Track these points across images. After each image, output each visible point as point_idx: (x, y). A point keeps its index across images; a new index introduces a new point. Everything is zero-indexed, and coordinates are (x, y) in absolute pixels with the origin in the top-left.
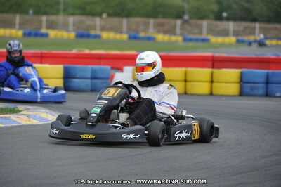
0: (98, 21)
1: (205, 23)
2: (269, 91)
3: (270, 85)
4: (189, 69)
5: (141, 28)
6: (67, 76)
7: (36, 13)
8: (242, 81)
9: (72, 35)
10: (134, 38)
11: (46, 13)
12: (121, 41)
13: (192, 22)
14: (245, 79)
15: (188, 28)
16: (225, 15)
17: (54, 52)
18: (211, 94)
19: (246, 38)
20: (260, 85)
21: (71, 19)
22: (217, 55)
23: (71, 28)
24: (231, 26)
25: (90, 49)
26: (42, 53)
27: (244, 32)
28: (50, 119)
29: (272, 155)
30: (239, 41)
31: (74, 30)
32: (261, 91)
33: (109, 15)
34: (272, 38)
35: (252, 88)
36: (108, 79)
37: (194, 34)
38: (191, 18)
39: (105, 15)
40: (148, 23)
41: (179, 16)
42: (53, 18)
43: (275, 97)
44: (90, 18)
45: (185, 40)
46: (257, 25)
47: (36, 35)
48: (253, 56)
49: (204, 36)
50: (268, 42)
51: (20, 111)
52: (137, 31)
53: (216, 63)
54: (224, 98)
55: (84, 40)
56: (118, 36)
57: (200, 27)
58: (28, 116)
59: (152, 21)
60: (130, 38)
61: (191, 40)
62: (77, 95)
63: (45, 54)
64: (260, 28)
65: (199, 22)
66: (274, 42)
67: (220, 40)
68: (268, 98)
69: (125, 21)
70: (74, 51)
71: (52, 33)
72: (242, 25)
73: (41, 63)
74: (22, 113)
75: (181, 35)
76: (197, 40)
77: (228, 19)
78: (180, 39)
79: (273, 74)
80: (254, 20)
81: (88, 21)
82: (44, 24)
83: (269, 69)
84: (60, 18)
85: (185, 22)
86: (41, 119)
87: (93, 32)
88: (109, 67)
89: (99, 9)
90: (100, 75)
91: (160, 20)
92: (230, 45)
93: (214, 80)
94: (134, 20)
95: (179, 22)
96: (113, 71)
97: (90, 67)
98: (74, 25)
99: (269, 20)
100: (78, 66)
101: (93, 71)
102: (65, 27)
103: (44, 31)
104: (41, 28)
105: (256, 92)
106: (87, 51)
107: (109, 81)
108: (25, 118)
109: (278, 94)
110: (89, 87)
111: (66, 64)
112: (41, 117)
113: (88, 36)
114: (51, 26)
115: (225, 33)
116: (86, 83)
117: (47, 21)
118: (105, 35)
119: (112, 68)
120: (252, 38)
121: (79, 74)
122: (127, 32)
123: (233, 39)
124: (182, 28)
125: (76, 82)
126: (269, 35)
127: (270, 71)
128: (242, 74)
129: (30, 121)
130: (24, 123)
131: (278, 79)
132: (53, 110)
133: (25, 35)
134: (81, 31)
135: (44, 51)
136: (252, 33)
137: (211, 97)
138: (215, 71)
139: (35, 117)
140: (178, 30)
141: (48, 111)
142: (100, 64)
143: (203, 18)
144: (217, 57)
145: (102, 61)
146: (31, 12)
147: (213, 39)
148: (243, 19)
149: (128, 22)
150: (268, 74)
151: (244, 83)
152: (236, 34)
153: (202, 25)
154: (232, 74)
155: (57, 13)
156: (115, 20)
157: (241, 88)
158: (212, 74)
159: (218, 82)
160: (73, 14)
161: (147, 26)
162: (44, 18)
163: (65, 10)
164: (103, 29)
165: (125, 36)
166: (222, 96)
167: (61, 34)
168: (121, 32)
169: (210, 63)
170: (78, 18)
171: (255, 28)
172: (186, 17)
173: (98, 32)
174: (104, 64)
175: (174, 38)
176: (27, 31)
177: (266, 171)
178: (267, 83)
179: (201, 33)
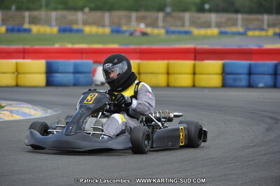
0: (80, 16)
1: (187, 15)
2: (252, 82)
3: (252, 76)
4: (172, 62)
5: (123, 21)
6: (50, 71)
7: (18, 9)
8: (225, 72)
9: (55, 30)
10: (116, 31)
11: (28, 9)
12: (104, 35)
13: (175, 14)
14: (228, 70)
15: (170, 20)
16: (207, 6)
17: (36, 47)
18: (194, 86)
19: (229, 29)
20: (242, 76)
21: (54, 14)
22: (199, 46)
23: (54, 22)
24: (213, 17)
25: (73, 43)
26: (24, 49)
27: (226, 24)
28: (32, 114)
29: (254, 146)
30: (221, 33)
31: (56, 25)
32: (244, 83)
33: (91, 9)
34: (254, 29)
35: (235, 80)
36: (90, 73)
37: (177, 26)
38: (173, 10)
39: (87, 10)
40: (131, 16)
41: (161, 9)
42: (36, 13)
43: (258, 87)
44: (72, 12)
45: (167, 32)
46: (240, 16)
47: (19, 31)
48: (235, 47)
49: (186, 28)
50: (250, 33)
51: (3, 107)
52: (119, 25)
53: (198, 55)
54: (206, 90)
55: (67, 35)
56: (100, 30)
57: (182, 19)
58: (11, 112)
59: (134, 15)
60: (112, 31)
61: (173, 32)
62: (60, 90)
63: (27, 49)
64: (243, 19)
65: (181, 14)
66: (257, 33)
67: (202, 32)
68: (250, 89)
69: (107, 15)
70: (57, 46)
71: (35, 29)
72: (224, 17)
73: (24, 58)
74: (5, 108)
75: (163, 27)
76: (180, 32)
77: (210, 11)
78: (162, 31)
79: (256, 65)
80: (237, 11)
81: (70, 15)
82: (27, 20)
83: (251, 60)
84: (42, 14)
85: (167, 15)
86: (24, 114)
87: (75, 27)
88: (91, 61)
89: (81, 3)
90: (82, 69)
91: (142, 14)
92: (212, 37)
93: (196, 72)
94: (116, 14)
95: (161, 15)
96: (95, 65)
97: (72, 61)
98: (56, 19)
99: (251, 11)
100: (60, 61)
101: (75, 65)
102: (48, 22)
103: (26, 26)
104: (23, 24)
105: (238, 83)
106: (69, 46)
107: (92, 75)
108: (8, 113)
109: (261, 85)
110: (72, 82)
111: (49, 58)
112: (23, 113)
113: (71, 30)
114: (34, 21)
115: (207, 25)
116: (69, 78)
117: (30, 17)
118: (87, 29)
119: (95, 62)
120: (234, 29)
121: (61, 69)
122: (110, 26)
123: (215, 31)
124: (164, 21)
125: (58, 77)
126: (251, 26)
127: (253, 62)
128: (224, 66)
129: (12, 116)
130: (7, 119)
131: (261, 70)
132: (36, 105)
133: (7, 30)
134: (64, 26)
135: (27, 47)
136: (235, 24)
137: (194, 89)
138: (198, 63)
139: (17, 113)
140: (160, 23)
141: (30, 106)
142: (82, 58)
143: (185, 10)
144: (199, 49)
145: (84, 56)
146: (13, 8)
147: (196, 31)
148: (225, 11)
149: (110, 16)
150: (250, 65)
151: (226, 74)
152: (218, 25)
153: (184, 17)
154: (215, 65)
155: (39, 8)
156: (98, 14)
157: (224, 80)
158: (194, 66)
159: (201, 74)
160: (55, 9)
161: (129, 19)
162: (27, 14)
163: (47, 5)
164: (85, 23)
165: (107, 30)
166: (205, 88)
167: (44, 29)
168: (103, 26)
169: (192, 55)
170: (60, 13)
171: (237, 20)
172: (168, 10)
173: (80, 27)
174: (87, 58)
175: (156, 31)
176: (10, 27)
177: (249, 161)
178: (250, 74)
179: (183, 25)
